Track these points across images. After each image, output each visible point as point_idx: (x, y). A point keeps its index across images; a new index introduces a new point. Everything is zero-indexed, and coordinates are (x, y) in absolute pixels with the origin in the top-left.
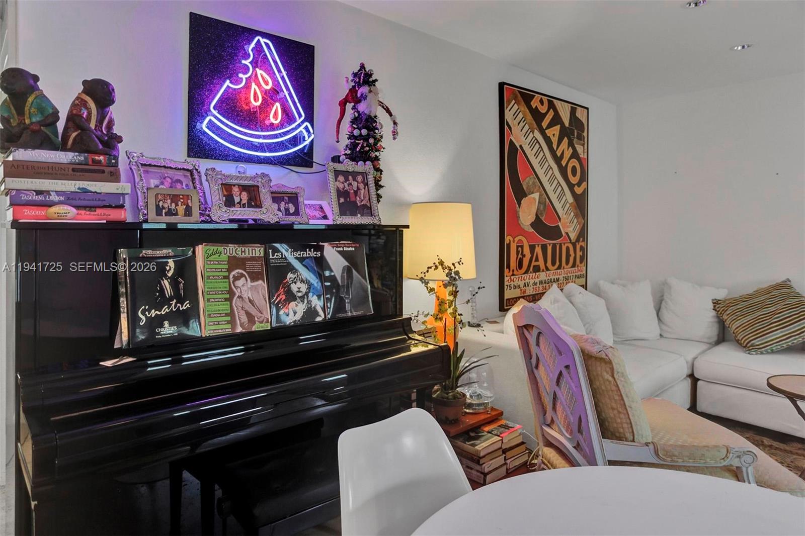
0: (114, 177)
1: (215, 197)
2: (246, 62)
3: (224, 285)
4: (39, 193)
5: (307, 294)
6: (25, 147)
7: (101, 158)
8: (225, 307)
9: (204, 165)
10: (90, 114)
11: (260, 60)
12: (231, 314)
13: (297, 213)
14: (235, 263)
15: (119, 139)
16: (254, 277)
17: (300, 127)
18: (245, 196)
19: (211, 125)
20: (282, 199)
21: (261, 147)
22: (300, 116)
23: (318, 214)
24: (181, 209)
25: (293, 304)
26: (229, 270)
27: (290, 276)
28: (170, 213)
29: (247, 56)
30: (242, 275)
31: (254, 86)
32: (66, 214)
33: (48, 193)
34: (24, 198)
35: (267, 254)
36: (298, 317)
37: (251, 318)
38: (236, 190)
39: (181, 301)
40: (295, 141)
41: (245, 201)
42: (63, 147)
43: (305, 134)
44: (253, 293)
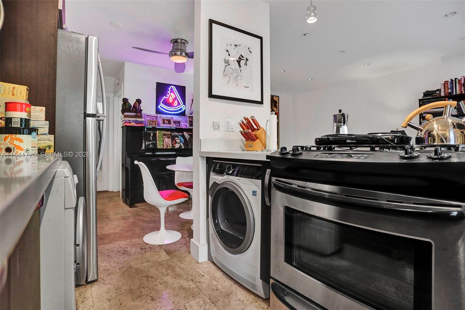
0: (141, 118)
1: (161, 122)
2: (168, 92)
3: (162, 139)
4: (129, 120)
5: (180, 143)
6: (127, 112)
7: (139, 114)
8: (162, 143)
9: (159, 115)
10: (137, 106)
11: (172, 91)
12: (163, 145)
13: (179, 126)
14: (164, 135)
15: (142, 110)
16: (168, 138)
17: (182, 106)
18: (167, 122)
19: (161, 107)
20: (176, 123)
21: (172, 111)
22: (182, 103)
23: (185, 126)
24: (154, 124)
25: (176, 144)
26: (163, 136)
27: (176, 138)
28: (152, 125)
29: (169, 90)
30: (166, 137)
31: (170, 97)
32: (133, 124)
33: (130, 121)
34: (127, 121)
35: (171, 133)
36: (178, 147)
37: (167, 146)
38: (165, 120)
39: (154, 141)
40: (181, 109)
41: (167, 123)
42: (132, 112)
43: (183, 108)
44: (168, 141)
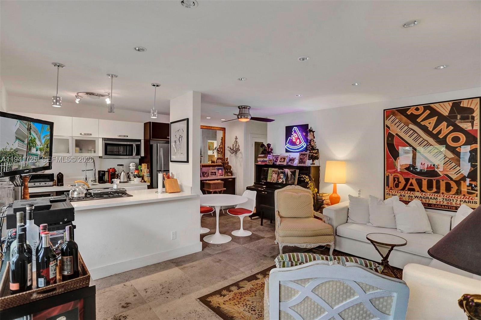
0: (267, 158)
3: (271, 175)
5: (283, 178)
7: (266, 155)
8: (271, 178)
11: (295, 132)
12: (271, 179)
14: (273, 171)
16: (276, 174)
19: (287, 147)
20: (292, 160)
21: (296, 149)
22: (303, 141)
25: (280, 179)
26: (272, 172)
27: (281, 174)
28: (270, 163)
29: (293, 132)
30: (274, 173)
31: (294, 137)
36: (281, 182)
37: (274, 180)
38: (282, 159)
39: (267, 176)
40: (302, 147)
43: (304, 145)
44: (275, 176)
